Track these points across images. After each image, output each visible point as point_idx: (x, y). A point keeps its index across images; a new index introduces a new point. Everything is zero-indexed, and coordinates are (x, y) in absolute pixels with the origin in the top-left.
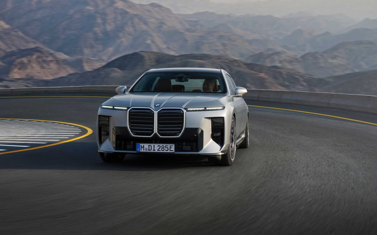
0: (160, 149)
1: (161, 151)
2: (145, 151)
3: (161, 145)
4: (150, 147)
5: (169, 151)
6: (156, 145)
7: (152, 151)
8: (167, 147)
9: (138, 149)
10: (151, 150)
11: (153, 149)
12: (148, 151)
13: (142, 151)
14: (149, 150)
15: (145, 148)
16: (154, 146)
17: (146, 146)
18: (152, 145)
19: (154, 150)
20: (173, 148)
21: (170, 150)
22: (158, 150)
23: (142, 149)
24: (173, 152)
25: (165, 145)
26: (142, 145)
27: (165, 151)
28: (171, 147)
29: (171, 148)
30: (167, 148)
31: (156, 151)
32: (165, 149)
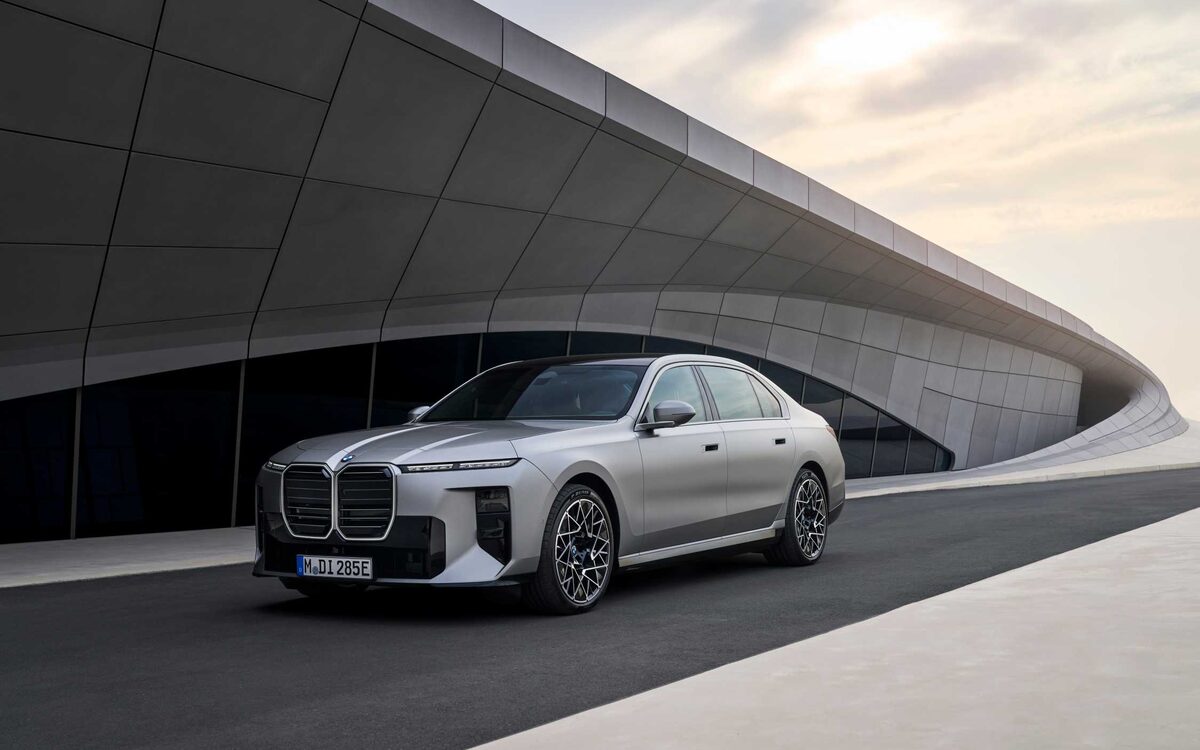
0: (343, 571)
1: (345, 576)
2: (312, 574)
3: (344, 560)
4: (322, 563)
5: (360, 576)
6: (335, 560)
7: (326, 575)
8: (356, 565)
9: (300, 570)
10: (324, 572)
11: (328, 570)
12: (319, 575)
13: (307, 573)
14: (321, 572)
15: (314, 565)
16: (330, 561)
17: (315, 561)
18: (327, 559)
19: (330, 573)
20: (369, 570)
21: (363, 574)
22: (338, 573)
23: (308, 570)
24: (369, 577)
25: (351, 560)
26: (307, 558)
27: (352, 576)
28: (365, 565)
29: (363, 568)
30: (357, 567)
31: (335, 575)
32: (353, 570)
